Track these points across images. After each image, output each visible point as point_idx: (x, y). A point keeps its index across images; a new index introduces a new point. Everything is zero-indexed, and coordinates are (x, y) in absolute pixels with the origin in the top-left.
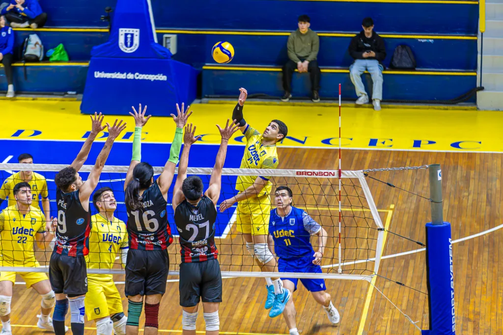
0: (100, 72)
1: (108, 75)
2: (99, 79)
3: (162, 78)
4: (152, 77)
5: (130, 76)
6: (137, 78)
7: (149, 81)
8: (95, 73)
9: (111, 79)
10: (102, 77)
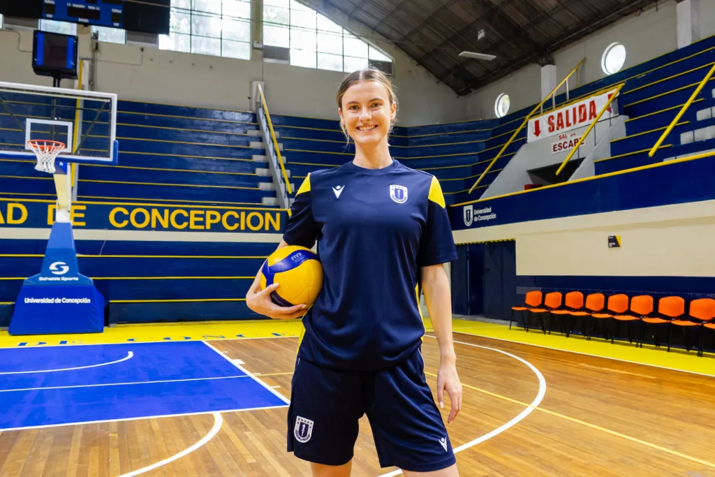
0: (30, 298)
1: (38, 301)
2: (30, 304)
3: (86, 301)
4: (77, 301)
5: (58, 301)
6: (64, 302)
7: (75, 304)
8: (25, 299)
9: (40, 304)
10: (31, 302)
